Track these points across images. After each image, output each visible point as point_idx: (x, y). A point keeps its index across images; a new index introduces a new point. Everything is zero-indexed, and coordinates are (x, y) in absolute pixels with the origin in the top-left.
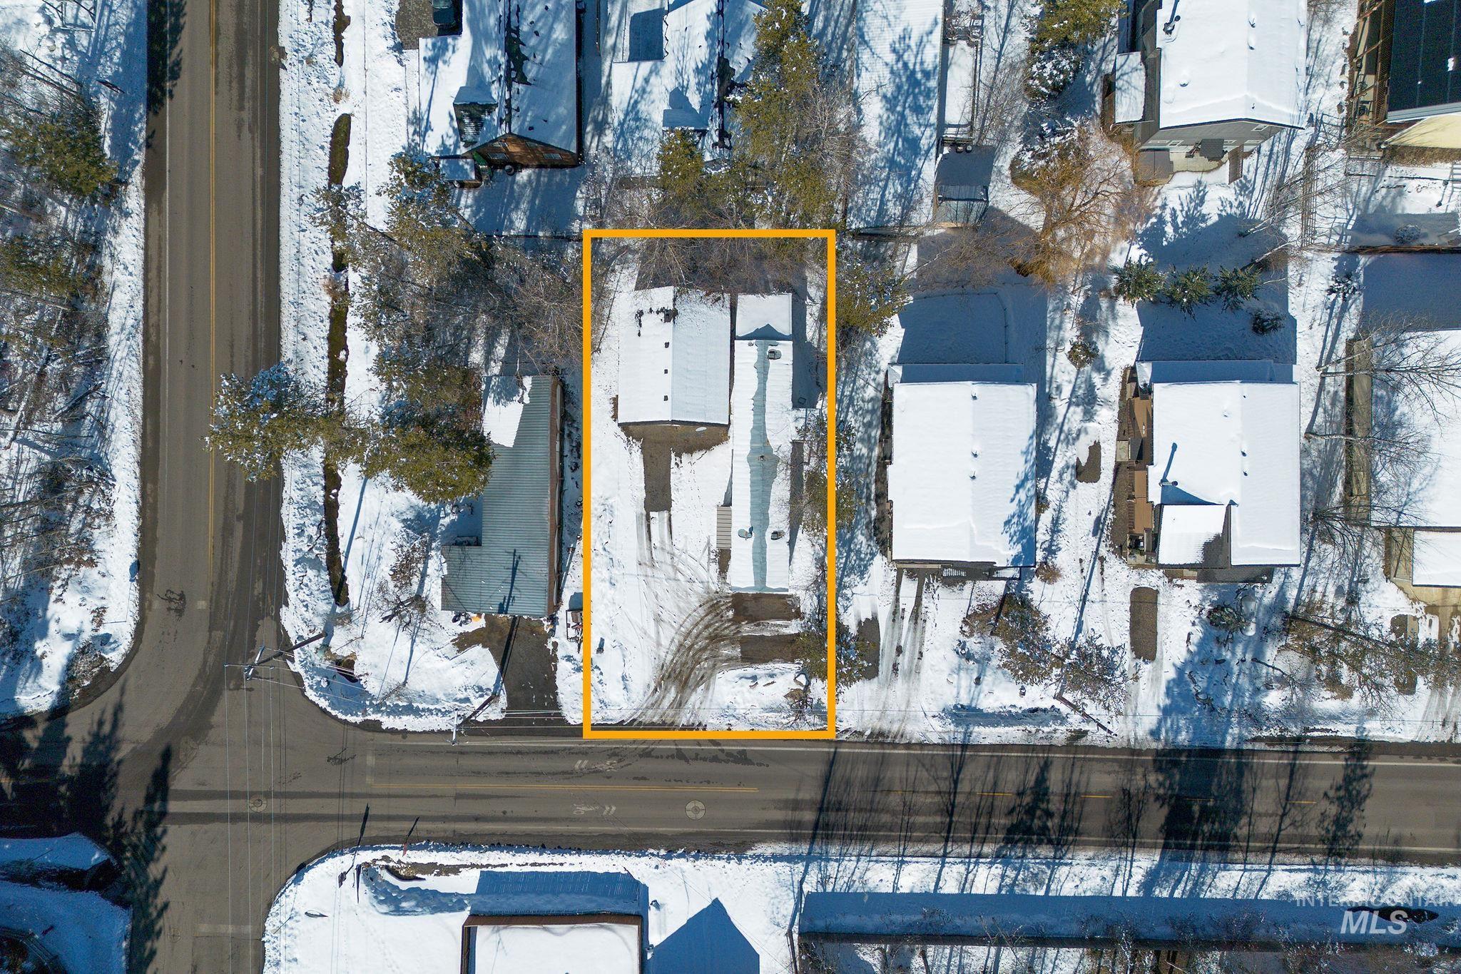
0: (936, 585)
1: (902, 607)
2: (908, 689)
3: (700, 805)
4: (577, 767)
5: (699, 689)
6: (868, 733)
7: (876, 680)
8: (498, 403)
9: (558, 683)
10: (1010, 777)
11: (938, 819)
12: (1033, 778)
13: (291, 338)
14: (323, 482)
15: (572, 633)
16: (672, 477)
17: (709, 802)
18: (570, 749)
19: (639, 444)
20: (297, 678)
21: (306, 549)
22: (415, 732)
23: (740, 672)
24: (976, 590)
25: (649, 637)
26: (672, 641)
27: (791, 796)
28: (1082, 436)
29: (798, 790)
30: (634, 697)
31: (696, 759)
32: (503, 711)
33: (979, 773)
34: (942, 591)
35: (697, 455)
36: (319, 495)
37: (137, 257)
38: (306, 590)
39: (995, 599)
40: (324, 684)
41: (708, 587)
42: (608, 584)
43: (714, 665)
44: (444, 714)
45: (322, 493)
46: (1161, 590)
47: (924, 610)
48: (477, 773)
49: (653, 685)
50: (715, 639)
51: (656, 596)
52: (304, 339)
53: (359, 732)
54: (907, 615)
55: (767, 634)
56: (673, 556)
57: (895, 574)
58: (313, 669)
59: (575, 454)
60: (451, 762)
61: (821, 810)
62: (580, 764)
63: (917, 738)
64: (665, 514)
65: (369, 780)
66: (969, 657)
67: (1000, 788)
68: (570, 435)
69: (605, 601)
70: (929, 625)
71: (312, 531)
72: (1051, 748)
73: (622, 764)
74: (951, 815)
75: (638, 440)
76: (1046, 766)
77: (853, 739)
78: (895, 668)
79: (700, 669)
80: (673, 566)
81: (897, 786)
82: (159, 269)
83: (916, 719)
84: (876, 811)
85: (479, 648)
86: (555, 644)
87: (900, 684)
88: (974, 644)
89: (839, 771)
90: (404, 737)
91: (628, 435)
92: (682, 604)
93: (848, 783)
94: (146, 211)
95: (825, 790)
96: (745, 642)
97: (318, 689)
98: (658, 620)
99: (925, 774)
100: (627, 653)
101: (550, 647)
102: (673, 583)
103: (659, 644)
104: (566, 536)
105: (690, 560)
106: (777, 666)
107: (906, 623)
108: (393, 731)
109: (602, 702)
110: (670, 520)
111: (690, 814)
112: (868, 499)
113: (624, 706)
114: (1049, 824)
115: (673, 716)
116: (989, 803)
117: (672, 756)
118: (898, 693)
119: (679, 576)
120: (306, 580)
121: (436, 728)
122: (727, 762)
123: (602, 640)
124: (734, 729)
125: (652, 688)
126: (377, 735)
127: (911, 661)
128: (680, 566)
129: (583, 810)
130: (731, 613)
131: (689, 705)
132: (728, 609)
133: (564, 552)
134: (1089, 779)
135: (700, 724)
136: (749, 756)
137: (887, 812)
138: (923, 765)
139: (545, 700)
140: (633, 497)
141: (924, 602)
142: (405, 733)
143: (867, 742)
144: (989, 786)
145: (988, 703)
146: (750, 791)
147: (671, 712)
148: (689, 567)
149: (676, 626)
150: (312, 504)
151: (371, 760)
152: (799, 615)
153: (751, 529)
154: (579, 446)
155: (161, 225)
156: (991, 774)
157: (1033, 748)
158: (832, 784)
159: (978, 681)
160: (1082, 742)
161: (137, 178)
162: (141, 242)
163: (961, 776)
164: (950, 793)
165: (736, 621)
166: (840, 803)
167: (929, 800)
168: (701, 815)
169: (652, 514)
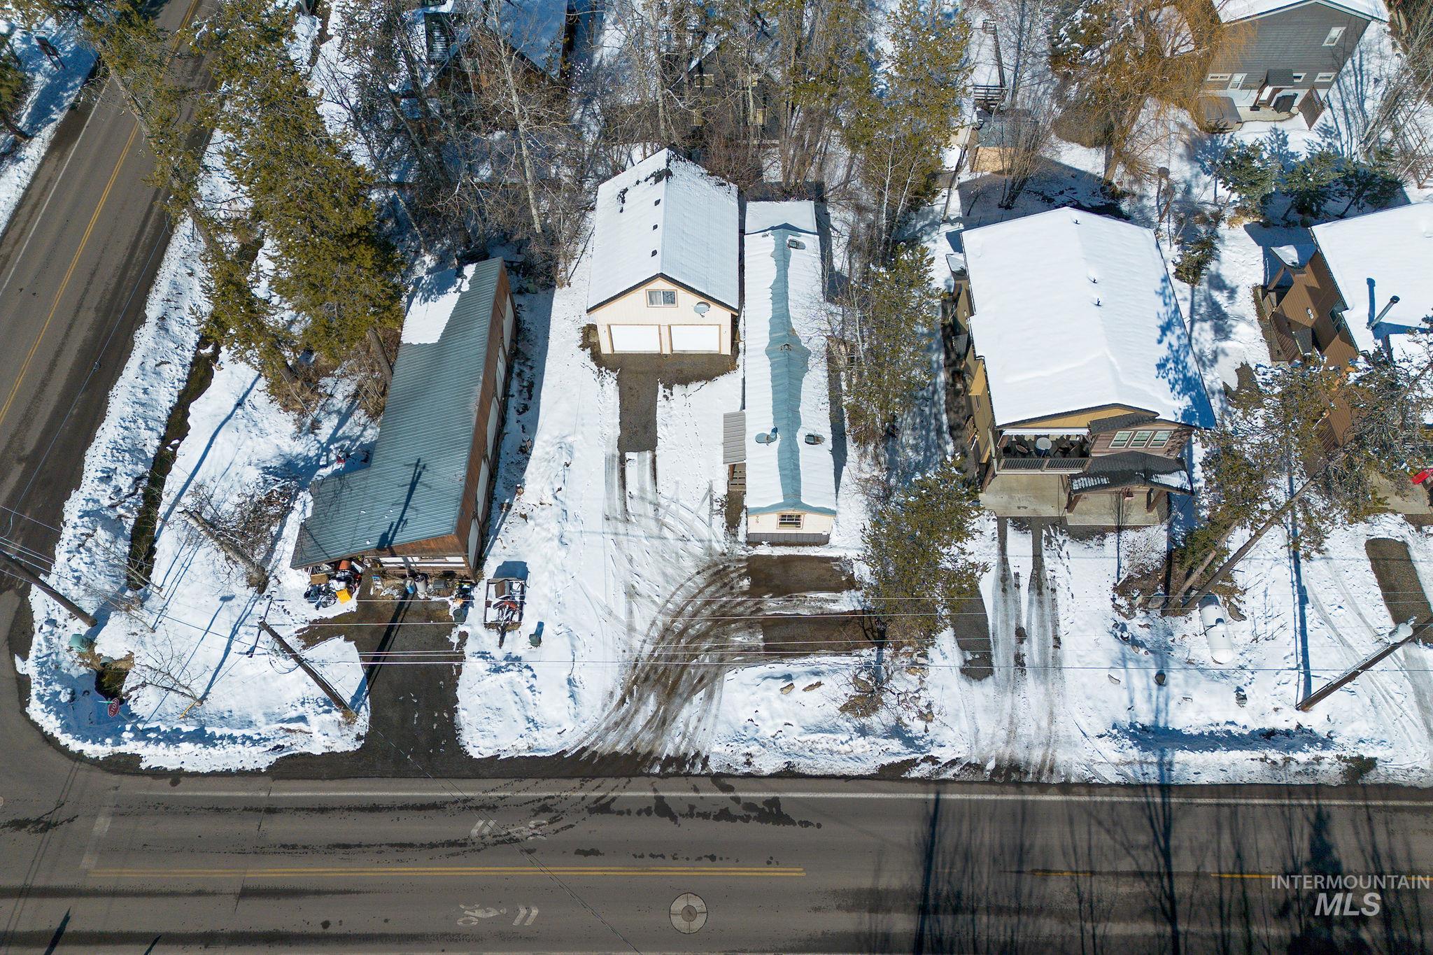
0: (1061, 539)
1: (1013, 570)
2: (1047, 694)
3: (697, 904)
4: (474, 832)
5: (696, 699)
6: (991, 765)
7: (990, 679)
8: (426, 300)
9: (459, 693)
10: (1261, 845)
11: (1149, 928)
12: (1306, 845)
13: (173, 268)
14: (162, 431)
15: (493, 615)
16: (659, 411)
17: (714, 897)
18: (466, 800)
19: (614, 375)
20: (23, 683)
21: (106, 502)
22: (195, 774)
23: (764, 669)
24: (1123, 545)
25: (616, 618)
26: (653, 623)
27: (866, 883)
28: (1221, 358)
29: (878, 872)
30: (585, 712)
31: (690, 814)
32: (359, 738)
33: (1203, 836)
34: (1070, 547)
35: (693, 386)
36: (152, 445)
37: (13, 195)
38: (84, 555)
39: (1155, 556)
40: (64, 698)
41: (711, 548)
42: (556, 542)
43: (721, 660)
44: (255, 743)
45: (157, 443)
46: (1410, 540)
47: (1049, 575)
48: (290, 848)
49: (619, 693)
50: (722, 622)
51: (631, 561)
52: (191, 275)
53: (98, 774)
54: (1025, 581)
55: (805, 612)
56: (657, 506)
57: (995, 524)
58: (52, 670)
59: (526, 395)
60: (249, 827)
61: (923, 911)
62: (480, 827)
63: (1078, 772)
64: (648, 455)
65: (88, 862)
66: (1135, 643)
67: (1250, 865)
68: (519, 375)
69: (551, 566)
70: (1061, 596)
71: (125, 483)
72: (1318, 790)
73: (557, 826)
74: (1172, 918)
75: (614, 370)
76: (1321, 823)
77: (966, 776)
78: (1019, 660)
79: (697, 667)
80: (657, 520)
81: (1059, 864)
82: (35, 206)
83: (1070, 742)
84: (1029, 912)
85: (339, 641)
86: (464, 636)
87: (1032, 687)
88: (1136, 626)
89: (949, 837)
90: (175, 783)
91: (599, 365)
92: (670, 571)
93: (968, 856)
94: (44, 159)
95: (928, 871)
96: (771, 625)
97: (52, 703)
98: (632, 593)
99: (1105, 837)
100: (578, 644)
101: (454, 639)
102: (657, 542)
103: (631, 629)
104: (500, 488)
105: (683, 512)
106: (826, 661)
107: (1024, 592)
108: (158, 773)
109: (530, 720)
110: (654, 462)
111: (678, 922)
112: (939, 432)
113: (569, 726)
114: (1365, 935)
115: (652, 742)
116: (1237, 894)
117: (648, 811)
118: (1032, 700)
119: (666, 532)
120: (90, 543)
121: (234, 765)
122: (746, 819)
123: (541, 625)
124: (756, 762)
125: (617, 697)
126: (127, 780)
127: (1043, 652)
128: (668, 520)
129: (476, 915)
130: (746, 583)
131: (679, 724)
132: (741, 577)
133: (495, 510)
134: (1407, 845)
135: (697, 754)
136: (784, 810)
137: (1051, 913)
138: (1100, 823)
139: (434, 720)
140: (602, 435)
141: (1048, 563)
142: (177, 776)
143: (991, 782)
144: (1228, 863)
145: (1185, 719)
146: (791, 873)
147: (648, 736)
148: (682, 521)
149: (659, 601)
150: (136, 451)
151: (102, 825)
152: (851, 584)
153: (775, 430)
154: (531, 386)
155: (57, 169)
156: (1226, 839)
157: (1289, 790)
158: (938, 859)
159: (1161, 679)
160: (1371, 778)
161: (48, 132)
162: (26, 183)
163: (1173, 843)
164: (1159, 875)
165: (755, 591)
166: (958, 895)
167: (1124, 890)
168: (699, 922)
169: (628, 455)
